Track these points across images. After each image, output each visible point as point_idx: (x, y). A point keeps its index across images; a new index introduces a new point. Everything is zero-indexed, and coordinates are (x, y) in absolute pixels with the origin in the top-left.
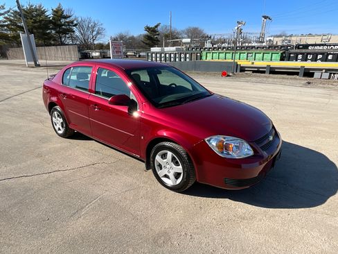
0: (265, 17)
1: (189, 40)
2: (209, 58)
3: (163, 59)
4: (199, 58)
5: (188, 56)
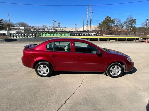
0: (54, 21)
1: (23, 28)
2: (44, 36)
3: (20, 36)
4: (39, 35)
5: (34, 35)
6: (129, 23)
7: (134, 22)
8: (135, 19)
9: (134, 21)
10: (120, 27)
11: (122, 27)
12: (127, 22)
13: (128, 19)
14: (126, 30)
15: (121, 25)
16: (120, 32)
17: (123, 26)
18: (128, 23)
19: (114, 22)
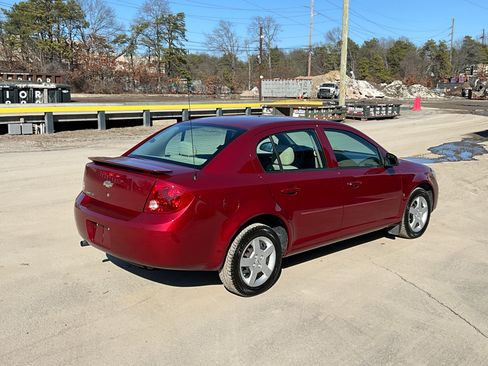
6: (158, 33)
7: (176, 27)
8: (181, 15)
9: (175, 25)
10: (118, 49)
11: (130, 51)
12: (146, 25)
13: (147, 9)
14: (150, 65)
15: (119, 40)
16: (122, 74)
17: (133, 46)
18: (150, 31)
19: (82, 16)
